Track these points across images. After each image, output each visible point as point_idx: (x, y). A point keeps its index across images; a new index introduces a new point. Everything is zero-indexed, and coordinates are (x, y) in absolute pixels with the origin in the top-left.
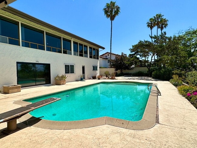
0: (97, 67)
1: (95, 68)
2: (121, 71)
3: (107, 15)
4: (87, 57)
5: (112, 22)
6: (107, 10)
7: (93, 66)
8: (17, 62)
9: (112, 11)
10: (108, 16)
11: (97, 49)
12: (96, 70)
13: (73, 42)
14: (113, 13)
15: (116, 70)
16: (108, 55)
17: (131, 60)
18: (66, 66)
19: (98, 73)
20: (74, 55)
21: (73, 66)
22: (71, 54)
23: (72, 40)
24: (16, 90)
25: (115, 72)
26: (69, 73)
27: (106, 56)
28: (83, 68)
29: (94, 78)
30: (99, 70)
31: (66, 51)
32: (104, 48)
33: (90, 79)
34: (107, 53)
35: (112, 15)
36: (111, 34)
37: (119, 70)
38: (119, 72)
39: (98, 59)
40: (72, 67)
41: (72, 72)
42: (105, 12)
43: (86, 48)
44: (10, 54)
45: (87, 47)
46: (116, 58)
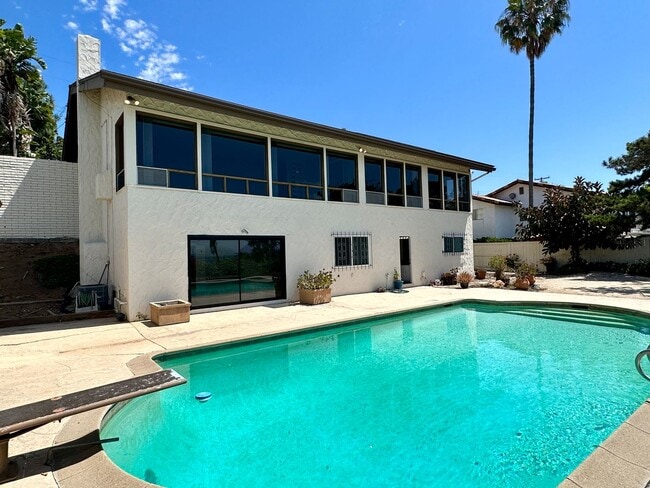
0: (461, 240)
1: (453, 245)
2: (575, 253)
3: (511, 44)
4: (421, 206)
5: (532, 66)
6: (511, 22)
7: (446, 239)
8: (189, 236)
9: (531, 25)
10: (516, 45)
11: (460, 176)
12: (460, 249)
13: (366, 158)
14: (538, 27)
15: (552, 248)
16: (522, 191)
17: (621, 205)
18: (338, 240)
19: (467, 263)
20: (367, 202)
21: (365, 240)
22: (356, 200)
23: (362, 153)
24: (177, 316)
25: (543, 257)
26: (349, 264)
27: (513, 196)
28: (405, 245)
29: (448, 280)
30: (472, 252)
31: (340, 192)
32: (489, 169)
33: (432, 284)
34: (517, 182)
35: (532, 39)
36: (532, 109)
37: (562, 251)
38: (563, 255)
39: (465, 208)
40: (362, 243)
41: (362, 259)
42: (503, 32)
43: (415, 173)
44: (172, 214)
45: (418, 169)
46: (549, 202)
